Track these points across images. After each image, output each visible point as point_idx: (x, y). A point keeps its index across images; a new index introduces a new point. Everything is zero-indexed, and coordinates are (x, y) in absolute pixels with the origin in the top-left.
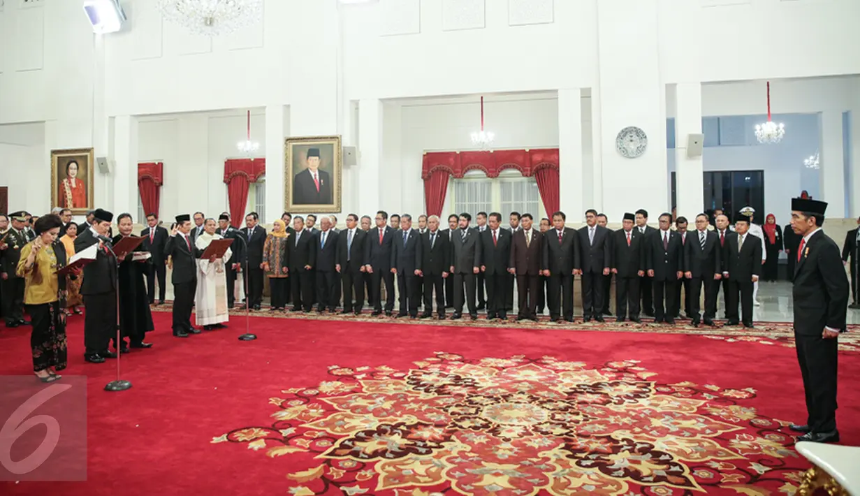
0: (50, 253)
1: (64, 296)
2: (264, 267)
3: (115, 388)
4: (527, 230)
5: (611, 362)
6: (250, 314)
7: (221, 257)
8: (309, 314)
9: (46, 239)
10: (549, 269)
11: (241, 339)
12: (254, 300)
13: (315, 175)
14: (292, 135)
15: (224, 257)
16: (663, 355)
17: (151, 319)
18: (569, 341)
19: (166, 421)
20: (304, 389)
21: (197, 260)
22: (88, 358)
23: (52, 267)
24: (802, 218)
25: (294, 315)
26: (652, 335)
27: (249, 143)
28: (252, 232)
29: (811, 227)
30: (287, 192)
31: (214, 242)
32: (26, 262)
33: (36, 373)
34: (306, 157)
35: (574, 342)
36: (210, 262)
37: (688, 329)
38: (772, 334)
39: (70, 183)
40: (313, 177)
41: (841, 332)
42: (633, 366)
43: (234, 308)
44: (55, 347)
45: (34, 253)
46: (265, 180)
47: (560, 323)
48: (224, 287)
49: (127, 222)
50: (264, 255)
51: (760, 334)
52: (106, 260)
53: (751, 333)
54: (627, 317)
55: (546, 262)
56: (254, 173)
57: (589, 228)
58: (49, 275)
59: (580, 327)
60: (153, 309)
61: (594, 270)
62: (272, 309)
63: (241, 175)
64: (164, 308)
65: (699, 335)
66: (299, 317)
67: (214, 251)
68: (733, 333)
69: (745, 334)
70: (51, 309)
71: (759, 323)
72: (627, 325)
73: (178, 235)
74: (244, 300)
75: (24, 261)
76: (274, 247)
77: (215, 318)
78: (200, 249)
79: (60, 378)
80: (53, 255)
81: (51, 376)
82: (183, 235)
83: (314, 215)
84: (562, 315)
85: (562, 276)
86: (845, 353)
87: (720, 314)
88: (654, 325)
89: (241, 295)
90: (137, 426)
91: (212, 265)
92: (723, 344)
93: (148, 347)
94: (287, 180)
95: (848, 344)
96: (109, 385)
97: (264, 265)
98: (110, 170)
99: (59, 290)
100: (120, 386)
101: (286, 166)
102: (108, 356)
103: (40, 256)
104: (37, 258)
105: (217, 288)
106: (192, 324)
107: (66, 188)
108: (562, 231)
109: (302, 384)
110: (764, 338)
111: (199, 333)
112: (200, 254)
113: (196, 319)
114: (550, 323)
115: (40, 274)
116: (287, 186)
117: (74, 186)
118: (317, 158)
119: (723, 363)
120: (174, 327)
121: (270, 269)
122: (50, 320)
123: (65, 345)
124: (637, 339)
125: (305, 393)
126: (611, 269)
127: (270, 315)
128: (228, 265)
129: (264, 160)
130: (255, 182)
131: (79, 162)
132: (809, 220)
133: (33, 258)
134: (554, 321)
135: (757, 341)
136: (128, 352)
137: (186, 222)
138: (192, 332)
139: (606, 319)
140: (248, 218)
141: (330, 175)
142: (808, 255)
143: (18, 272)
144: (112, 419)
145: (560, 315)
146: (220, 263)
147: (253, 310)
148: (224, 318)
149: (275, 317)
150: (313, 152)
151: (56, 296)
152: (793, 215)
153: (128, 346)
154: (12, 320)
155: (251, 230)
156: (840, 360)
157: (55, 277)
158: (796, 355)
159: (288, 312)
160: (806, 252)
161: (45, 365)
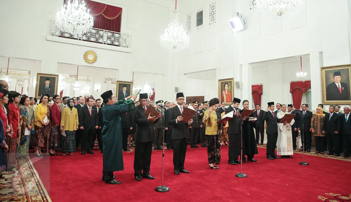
0: (215, 114)
1: (220, 133)
2: (311, 131)
3: (240, 176)
6: (305, 154)
7: (289, 123)
8: (339, 157)
9: (213, 108)
11: (301, 164)
12: (307, 147)
13: (339, 85)
14: (325, 66)
15: (291, 123)
17: (257, 150)
19: (262, 195)
20: (340, 195)
21: (278, 124)
22: (230, 162)
23: (215, 120)
25: (330, 157)
27: (302, 73)
28: (305, 113)
30: (323, 94)
31: (286, 115)
32: (206, 117)
33: (209, 164)
34: (333, 77)
36: (284, 125)
39: (225, 92)
40: (338, 86)
43: (296, 150)
44: (216, 154)
45: (209, 114)
46: (311, 91)
48: (291, 138)
49: (247, 104)
50: (312, 125)
52: (237, 120)
56: (305, 88)
58: (214, 123)
60: (258, 146)
62: (316, 153)
63: (299, 89)
64: (263, 146)
66: (333, 158)
67: (286, 119)
70: (215, 138)
73: (269, 111)
74: (301, 147)
75: (205, 117)
76: (317, 121)
77: (287, 152)
78: (279, 118)
79: (218, 168)
80: (216, 115)
81: (215, 166)
82: (271, 112)
83: (340, 106)
89: (300, 144)
90: (248, 194)
91: (285, 126)
93: (255, 161)
94: (323, 88)
96: (237, 174)
97: (312, 130)
98: (241, 87)
99: (218, 130)
100: (242, 176)
101: (322, 81)
102: (238, 163)
103: (211, 115)
104: (210, 116)
105: (288, 138)
106: (276, 154)
107: (224, 94)
109: (338, 192)
111: (279, 159)
112: (279, 121)
113: (278, 152)
115: (211, 122)
116: (323, 91)
117: (227, 94)
118: (340, 76)
120: (267, 154)
121: (315, 132)
122: (214, 142)
123: (220, 154)
125: (339, 197)
127: (316, 155)
128: (293, 127)
129: (310, 82)
130: (306, 92)
131: (228, 84)
133: (209, 116)
136: (246, 162)
137: (272, 105)
138: (275, 158)
140: (303, 106)
141: (348, 85)
143: (203, 121)
144: (237, 189)
146: (289, 126)
147: (307, 152)
148: (291, 153)
149: (318, 156)
150: (337, 73)
151: (217, 132)
153: (246, 160)
154: (203, 144)
155: (304, 112)
157: (217, 124)
159: (326, 155)
161: (212, 161)
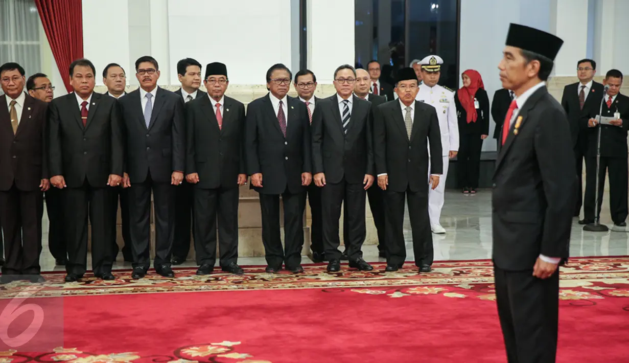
4: (15, 96)
5: (187, 347)
10: (64, 174)
16: (278, 327)
18: (106, 316)
24: (520, 59)
26: (262, 293)
29: (530, 78)
35: (116, 317)
37: (326, 280)
38: (464, 280)
41: (562, 264)
42: (227, 352)
47: (88, 283)
51: (445, 281)
53: (429, 281)
54: (217, 264)
55: (56, 160)
57: (143, 93)
59: (127, 289)
61: (154, 176)
65: (343, 290)
68: (402, 281)
69: (421, 284)
71: (443, 263)
72: (217, 279)
84: (89, 268)
85: (88, 189)
86: (572, 304)
87: (370, 251)
88: (266, 276)
92: (383, 302)
95: (579, 289)
108: (88, 100)
110: (452, 288)
114: (68, 285)
119: (384, 334)
124: (233, 303)
126: (185, 174)
132: (530, 66)
134: (72, 280)
135: (439, 292)
139: (176, 271)
142: (520, 129)
145: (85, 266)
152: (507, 53)
156: (564, 315)
158: (496, 312)
160: (517, 125)
